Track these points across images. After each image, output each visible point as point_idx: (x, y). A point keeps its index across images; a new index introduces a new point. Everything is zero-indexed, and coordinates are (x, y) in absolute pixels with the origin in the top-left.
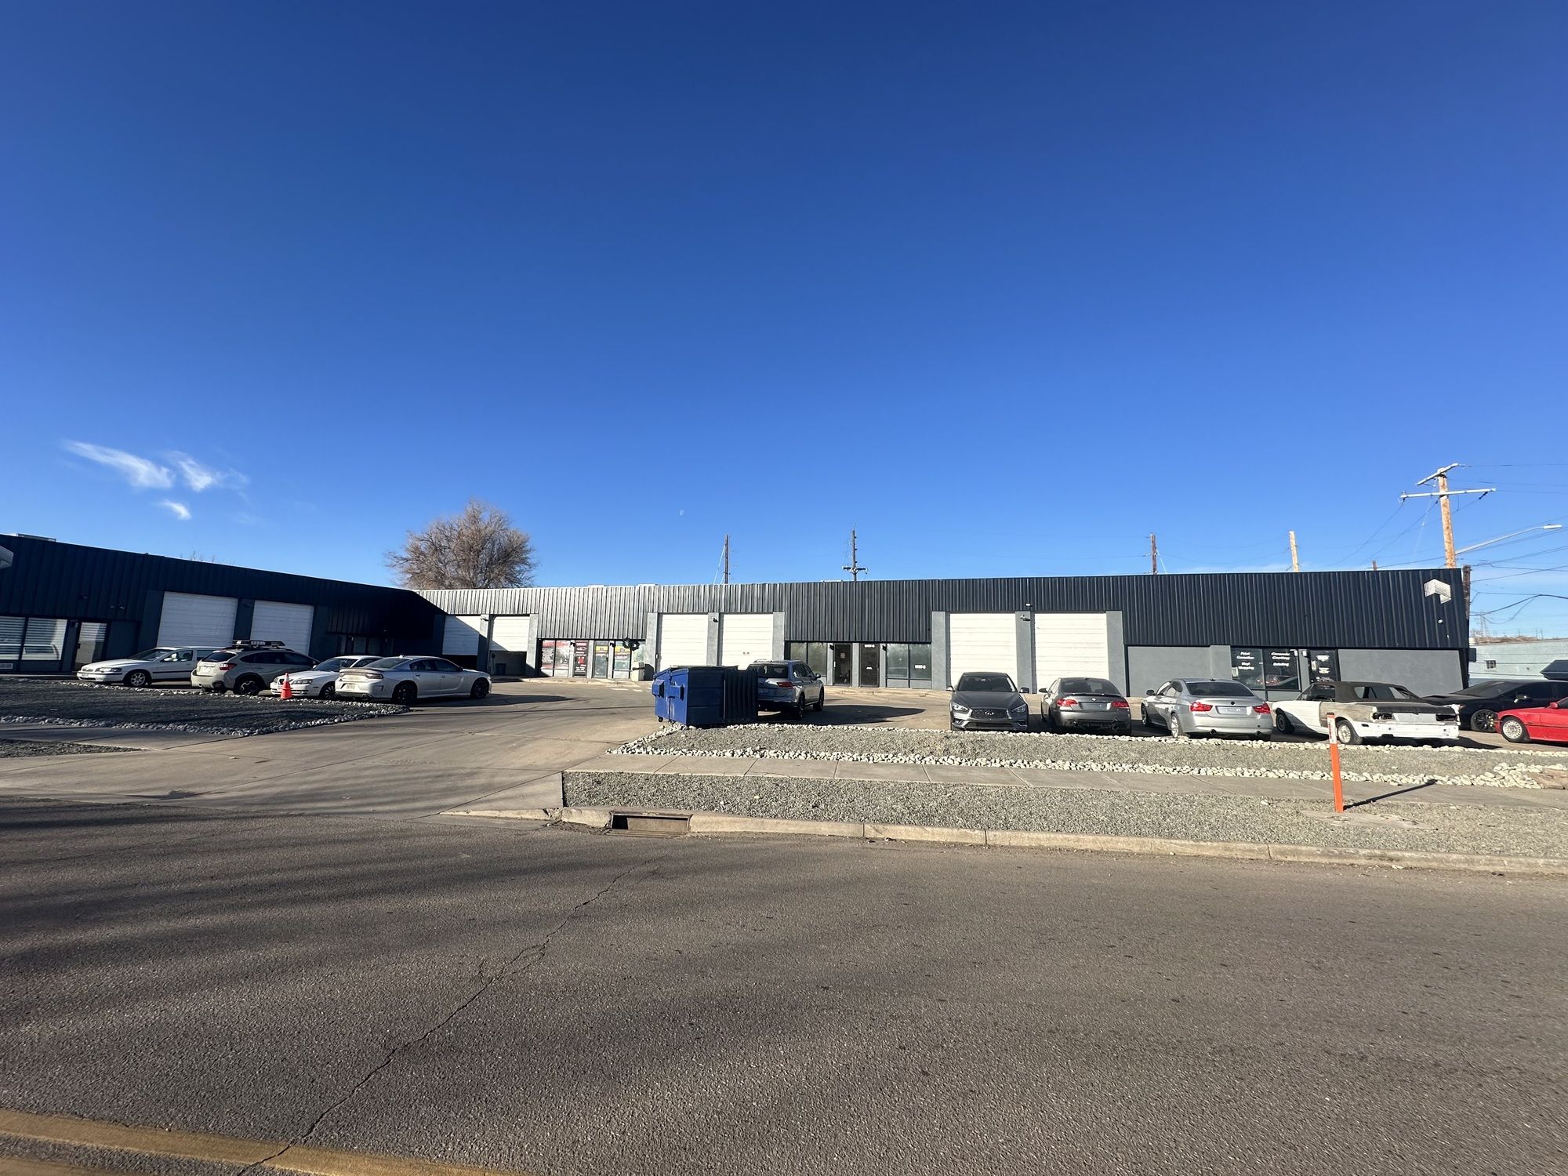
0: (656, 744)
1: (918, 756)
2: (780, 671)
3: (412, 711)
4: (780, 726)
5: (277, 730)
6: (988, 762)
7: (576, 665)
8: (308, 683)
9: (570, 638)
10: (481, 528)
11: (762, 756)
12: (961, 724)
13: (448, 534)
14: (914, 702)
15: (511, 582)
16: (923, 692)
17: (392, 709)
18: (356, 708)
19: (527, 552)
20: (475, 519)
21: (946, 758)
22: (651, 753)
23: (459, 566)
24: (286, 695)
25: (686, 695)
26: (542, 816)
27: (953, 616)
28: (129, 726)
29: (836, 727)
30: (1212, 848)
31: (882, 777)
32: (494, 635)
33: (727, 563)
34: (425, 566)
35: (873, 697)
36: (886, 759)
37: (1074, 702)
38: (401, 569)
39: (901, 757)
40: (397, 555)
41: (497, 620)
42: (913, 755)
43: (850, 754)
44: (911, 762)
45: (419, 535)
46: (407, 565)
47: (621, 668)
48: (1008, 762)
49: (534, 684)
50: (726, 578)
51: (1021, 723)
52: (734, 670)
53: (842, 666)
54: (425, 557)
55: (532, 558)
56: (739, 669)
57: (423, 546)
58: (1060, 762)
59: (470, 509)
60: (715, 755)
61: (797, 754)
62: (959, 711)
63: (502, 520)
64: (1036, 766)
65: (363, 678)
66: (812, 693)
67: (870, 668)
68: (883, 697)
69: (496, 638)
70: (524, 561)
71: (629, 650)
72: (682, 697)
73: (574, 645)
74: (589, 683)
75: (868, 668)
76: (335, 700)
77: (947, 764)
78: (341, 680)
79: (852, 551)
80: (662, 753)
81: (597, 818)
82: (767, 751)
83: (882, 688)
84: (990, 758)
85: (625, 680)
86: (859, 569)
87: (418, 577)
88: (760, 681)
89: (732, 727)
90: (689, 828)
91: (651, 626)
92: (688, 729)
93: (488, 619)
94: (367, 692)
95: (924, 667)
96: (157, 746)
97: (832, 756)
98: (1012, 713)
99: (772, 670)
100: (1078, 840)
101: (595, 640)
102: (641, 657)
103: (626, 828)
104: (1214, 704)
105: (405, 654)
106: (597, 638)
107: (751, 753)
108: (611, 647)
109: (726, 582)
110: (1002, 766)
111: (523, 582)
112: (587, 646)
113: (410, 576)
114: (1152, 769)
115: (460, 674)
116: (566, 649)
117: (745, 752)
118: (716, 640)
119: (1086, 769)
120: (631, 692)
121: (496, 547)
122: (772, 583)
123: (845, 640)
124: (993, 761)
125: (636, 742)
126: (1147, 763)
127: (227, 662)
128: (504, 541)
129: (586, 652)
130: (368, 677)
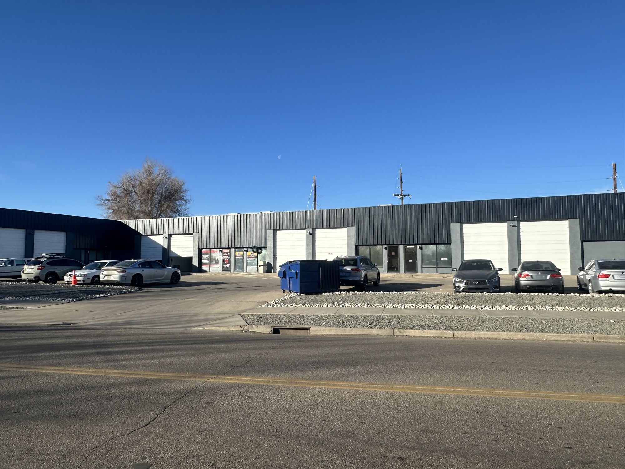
0: (284, 302)
1: (430, 305)
2: (352, 262)
3: (144, 290)
4: (353, 292)
5: (83, 300)
6: (469, 307)
7: (223, 264)
8: (84, 276)
9: (219, 247)
10: (155, 178)
11: (343, 306)
12: (459, 289)
13: (133, 183)
14: (438, 281)
15: (175, 212)
16: (445, 275)
17: (134, 289)
18: (114, 289)
19: (184, 192)
20: (149, 172)
21: (445, 305)
22: (283, 306)
23: (142, 204)
24: (75, 283)
25: (299, 276)
26: (240, 329)
27: (465, 226)
28: (11, 298)
29: (385, 293)
30: (565, 336)
31: (407, 314)
32: (171, 247)
33: (315, 195)
34: (120, 204)
35: (413, 279)
36: (411, 307)
37: (528, 275)
38: (106, 207)
39: (420, 305)
40: (103, 198)
41: (173, 238)
42: (427, 304)
43: (392, 304)
44: (425, 308)
45: (116, 184)
46: (109, 204)
47: (251, 265)
48: (481, 307)
49: (199, 276)
50: (315, 205)
51: (495, 288)
52: (324, 263)
53: (394, 260)
54: (120, 198)
55: (187, 196)
56: (328, 261)
57: (119, 191)
58: (510, 306)
59: (146, 166)
60: (317, 306)
61: (362, 305)
62: (458, 282)
63: (167, 172)
64: (496, 309)
65: (115, 272)
66: (372, 275)
67: (412, 261)
68: (418, 278)
69: (173, 249)
70: (182, 199)
71: (256, 254)
72: (297, 277)
73: (222, 251)
74: (233, 275)
75: (410, 261)
76: (101, 285)
77: (445, 308)
78: (103, 274)
79: (400, 184)
80: (289, 306)
81: (265, 330)
82: (346, 304)
83: (419, 273)
84: (470, 305)
85: (255, 272)
86: (405, 195)
87: (116, 211)
88: (341, 268)
89: (325, 294)
90: (310, 333)
91: (270, 238)
92: (301, 295)
93: (167, 237)
94: (118, 280)
95: (447, 259)
96: (35, 306)
97: (382, 306)
98: (489, 282)
99: (347, 261)
100: (499, 335)
101: (235, 248)
102: (264, 258)
103: (280, 334)
104: (611, 274)
105: (134, 259)
106: (236, 247)
107: (337, 305)
108: (245, 252)
109: (315, 208)
110: (477, 309)
111: (182, 212)
112: (230, 252)
113: (111, 211)
114: (562, 309)
115: (165, 269)
116: (217, 254)
117: (334, 304)
118: (311, 246)
119: (524, 310)
120: (260, 279)
121: (164, 189)
122: (346, 208)
123: (394, 243)
124: (472, 306)
125: (274, 301)
126: (561, 306)
127: (40, 265)
128: (167, 185)
129: (230, 256)
130: (118, 272)
